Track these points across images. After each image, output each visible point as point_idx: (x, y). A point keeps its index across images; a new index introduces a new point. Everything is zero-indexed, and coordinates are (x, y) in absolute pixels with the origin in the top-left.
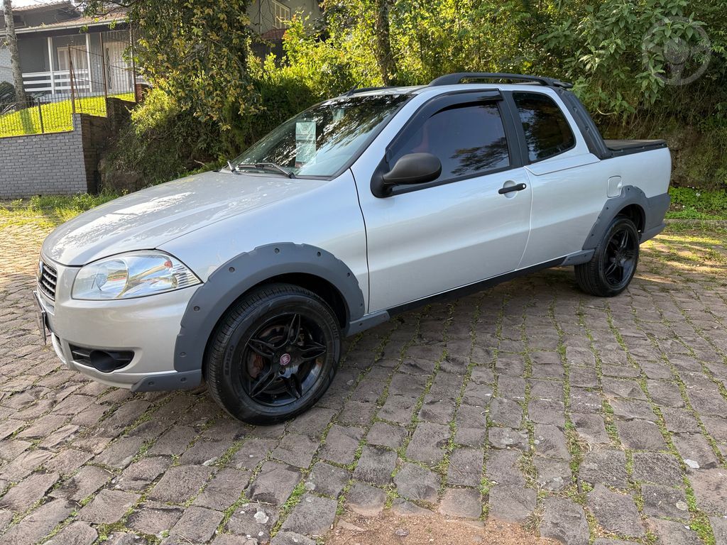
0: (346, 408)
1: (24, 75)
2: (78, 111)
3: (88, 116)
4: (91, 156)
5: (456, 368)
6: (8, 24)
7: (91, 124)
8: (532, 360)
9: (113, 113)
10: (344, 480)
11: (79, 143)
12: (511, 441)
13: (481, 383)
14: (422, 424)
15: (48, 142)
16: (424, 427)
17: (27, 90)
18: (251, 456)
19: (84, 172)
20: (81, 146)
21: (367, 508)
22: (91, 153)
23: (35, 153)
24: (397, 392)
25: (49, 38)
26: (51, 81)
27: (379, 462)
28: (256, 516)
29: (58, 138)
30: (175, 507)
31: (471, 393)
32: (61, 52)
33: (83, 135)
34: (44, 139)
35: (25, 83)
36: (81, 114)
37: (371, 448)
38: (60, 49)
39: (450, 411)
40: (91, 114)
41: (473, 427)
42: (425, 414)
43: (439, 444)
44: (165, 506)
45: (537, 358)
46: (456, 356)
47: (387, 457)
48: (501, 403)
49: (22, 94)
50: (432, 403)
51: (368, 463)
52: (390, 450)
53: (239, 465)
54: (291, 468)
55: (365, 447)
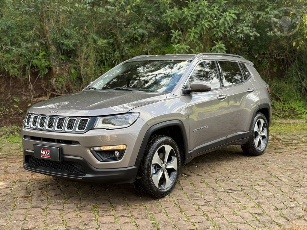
16: (264, 206)
43: (274, 210)
51: (260, 218)
53: (223, 226)
54: (241, 223)
55: (254, 215)
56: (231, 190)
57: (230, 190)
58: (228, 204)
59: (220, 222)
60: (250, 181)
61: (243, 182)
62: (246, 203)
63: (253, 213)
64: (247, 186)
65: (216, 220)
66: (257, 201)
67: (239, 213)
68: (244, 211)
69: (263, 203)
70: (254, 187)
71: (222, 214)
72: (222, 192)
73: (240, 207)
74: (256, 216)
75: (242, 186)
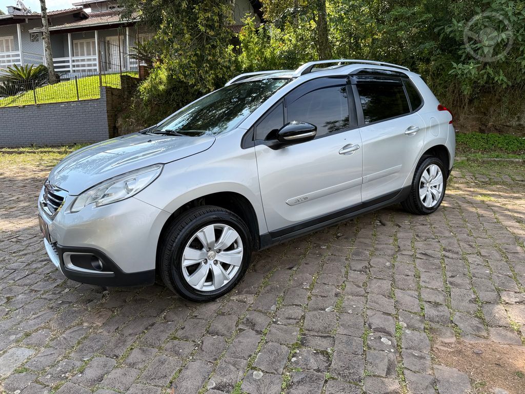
0: (397, 280)
1: (54, 60)
2: (104, 85)
3: (110, 88)
4: (111, 116)
5: (455, 256)
6: (44, 24)
7: (112, 94)
8: (504, 251)
9: (126, 86)
10: (422, 321)
11: (104, 107)
12: (518, 300)
13: (478, 265)
14: (453, 290)
15: (82, 106)
16: (455, 291)
17: (56, 70)
18: (354, 306)
19: (108, 127)
20: (106, 109)
21: (446, 338)
22: (111, 114)
23: (72, 114)
24: (424, 270)
25: (69, 34)
26: (70, 64)
27: (438, 311)
28: (382, 340)
29: (90, 103)
30: (327, 335)
31: (475, 271)
32: (75, 43)
33: (107, 101)
34: (79, 104)
35: (55, 65)
36: (106, 87)
37: (428, 303)
38: (75, 42)
39: (468, 282)
40: (113, 87)
41: (488, 291)
42: (451, 283)
43: (470, 301)
44: (321, 334)
45: (506, 249)
46: (450, 248)
47: (440, 308)
48: (498, 277)
49: (53, 73)
50: (452, 277)
51: (430, 311)
52: (441, 305)
53: (350, 311)
54: (384, 313)
55: (424, 303)
56: (425, 254)
57: (423, 254)
58: (396, 276)
59: (352, 303)
60: (469, 245)
61: (456, 246)
62: (427, 280)
63: (425, 299)
64: (457, 253)
65: (349, 299)
66: (452, 279)
67: (399, 294)
68: (412, 292)
69: (457, 285)
70: (467, 256)
71: (369, 290)
72: (407, 255)
73: (413, 285)
74: (426, 306)
75: (449, 251)
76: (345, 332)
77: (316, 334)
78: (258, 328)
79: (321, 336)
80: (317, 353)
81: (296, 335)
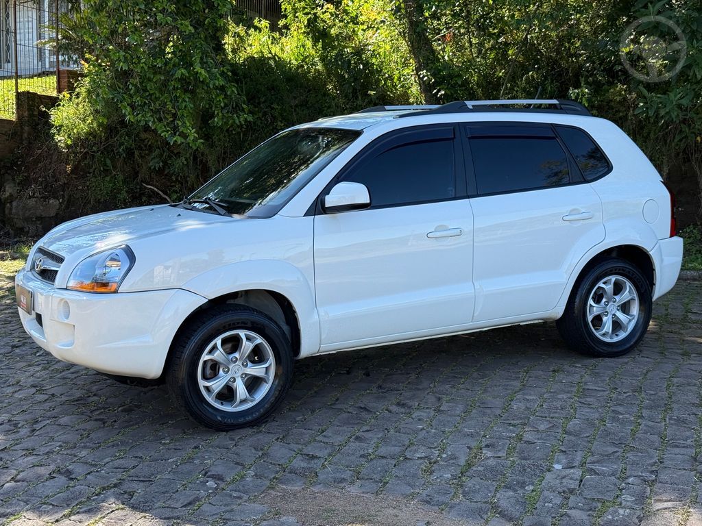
0: (290, 434)
5: (403, 410)
8: (478, 404)
9: (26, 114)
12: (423, 455)
13: (419, 419)
14: (352, 444)
21: (292, 486)
24: (339, 424)
27: (309, 463)
28: (207, 484)
31: (405, 426)
37: (304, 456)
39: (380, 436)
41: (395, 446)
45: (483, 403)
46: (407, 402)
47: (315, 461)
48: (429, 432)
50: (367, 431)
52: (319, 458)
76: (171, 477)
77: (136, 479)
78: (73, 476)
79: (140, 481)
80: (125, 493)
81: (114, 480)
